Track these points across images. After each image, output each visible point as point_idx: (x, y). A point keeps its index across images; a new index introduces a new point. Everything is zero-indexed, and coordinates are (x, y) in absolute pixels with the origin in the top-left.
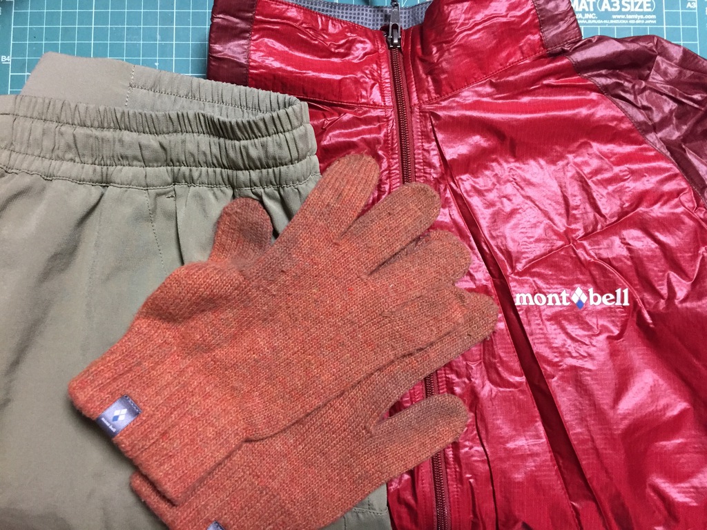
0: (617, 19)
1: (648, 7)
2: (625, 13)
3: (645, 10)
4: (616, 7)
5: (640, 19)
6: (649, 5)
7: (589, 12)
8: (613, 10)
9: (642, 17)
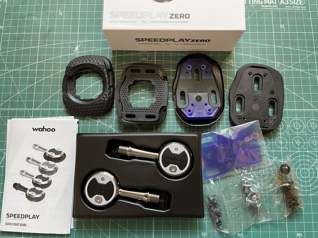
0: (288, 8)
1: (301, 3)
2: (291, 5)
3: (300, 4)
4: (287, 3)
5: (298, 8)
6: (302, 2)
7: (275, 5)
8: (286, 4)
9: (299, 7)
